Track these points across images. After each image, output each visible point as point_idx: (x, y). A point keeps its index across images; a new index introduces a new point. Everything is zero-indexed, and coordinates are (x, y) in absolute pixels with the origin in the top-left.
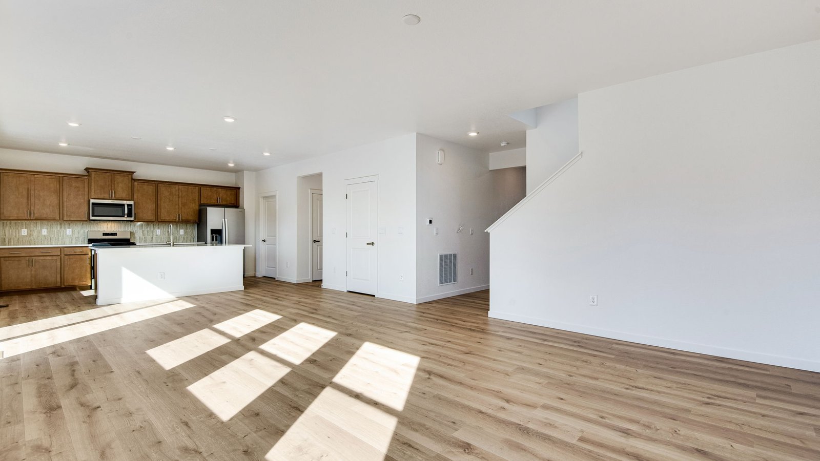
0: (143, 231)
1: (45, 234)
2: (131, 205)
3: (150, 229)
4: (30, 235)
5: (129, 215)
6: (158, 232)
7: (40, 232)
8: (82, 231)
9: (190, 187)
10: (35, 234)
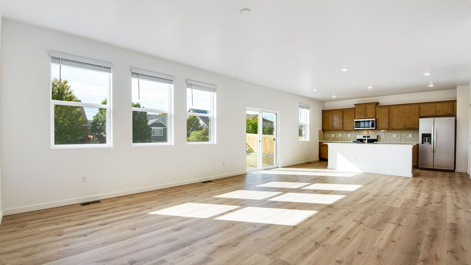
0: (385, 135)
1: (340, 136)
2: (374, 121)
3: (389, 134)
4: (335, 136)
5: (373, 126)
6: (394, 135)
7: (338, 136)
8: (355, 135)
9: (412, 106)
10: (337, 136)
